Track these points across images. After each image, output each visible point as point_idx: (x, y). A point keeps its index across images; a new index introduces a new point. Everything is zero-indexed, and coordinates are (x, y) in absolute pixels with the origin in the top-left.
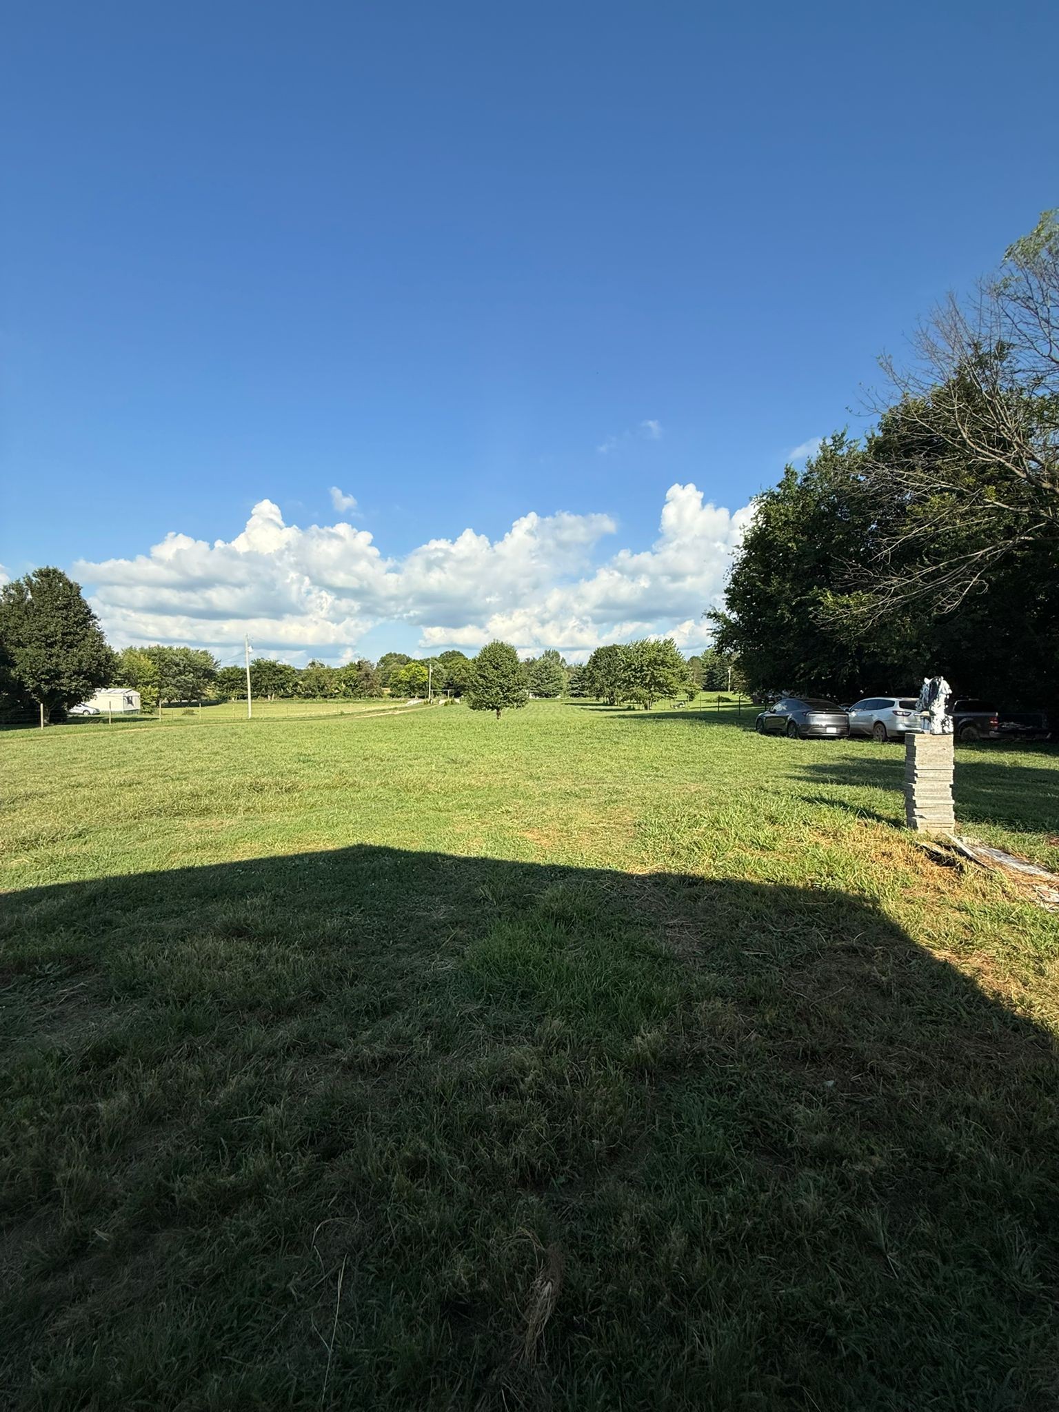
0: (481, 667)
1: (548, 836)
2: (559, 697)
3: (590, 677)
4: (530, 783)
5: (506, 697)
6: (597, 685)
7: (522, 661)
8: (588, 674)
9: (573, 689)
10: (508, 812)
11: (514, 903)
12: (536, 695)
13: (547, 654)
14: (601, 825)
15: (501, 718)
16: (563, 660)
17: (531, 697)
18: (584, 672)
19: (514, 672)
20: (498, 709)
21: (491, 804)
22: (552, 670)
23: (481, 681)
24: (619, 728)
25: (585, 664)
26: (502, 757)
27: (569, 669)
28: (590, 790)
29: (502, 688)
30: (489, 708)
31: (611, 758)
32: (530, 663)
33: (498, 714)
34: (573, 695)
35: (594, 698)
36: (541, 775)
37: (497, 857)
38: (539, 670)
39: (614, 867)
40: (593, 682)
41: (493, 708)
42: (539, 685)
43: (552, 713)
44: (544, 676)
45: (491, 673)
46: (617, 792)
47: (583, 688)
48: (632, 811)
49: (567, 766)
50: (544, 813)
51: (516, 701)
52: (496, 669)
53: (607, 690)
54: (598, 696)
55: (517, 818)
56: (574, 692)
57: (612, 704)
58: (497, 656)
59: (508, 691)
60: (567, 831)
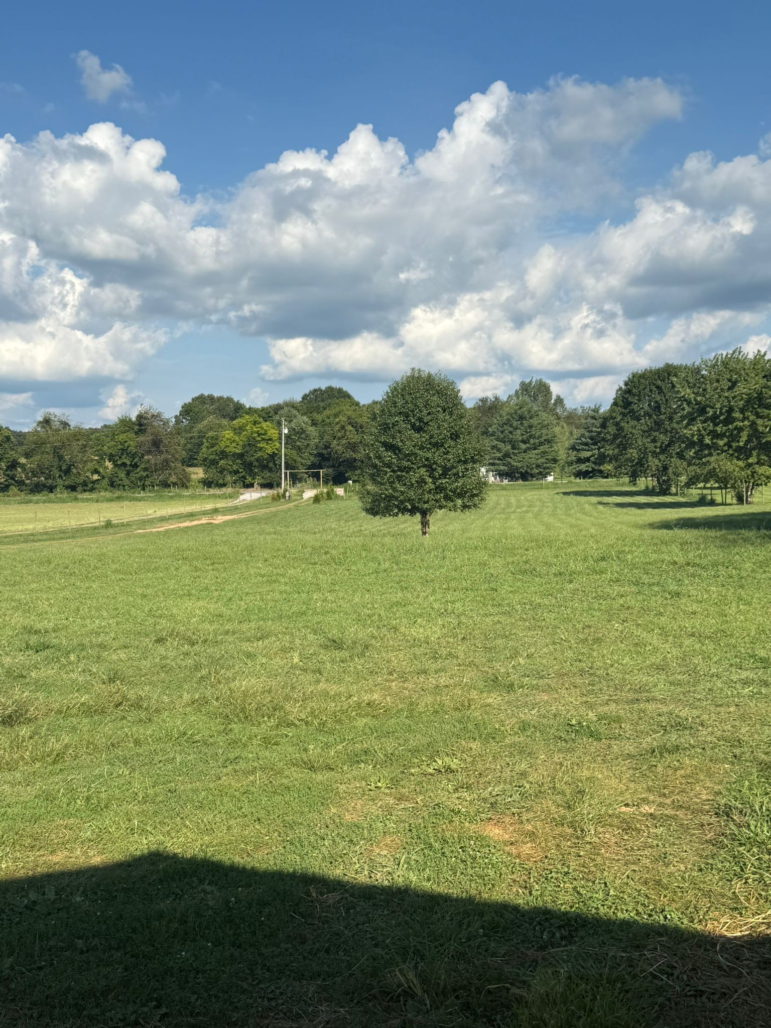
0: (385, 428)
1: (532, 835)
2: (550, 479)
3: (616, 437)
4: (493, 699)
5: (439, 489)
6: (633, 453)
7: (469, 405)
8: (612, 429)
9: (580, 461)
10: (449, 770)
11: (467, 1006)
12: (501, 475)
13: (525, 388)
14: (645, 809)
15: (432, 528)
16: (559, 401)
17: (491, 479)
18: (603, 426)
19: (455, 436)
20: (424, 513)
21: (415, 751)
22: (534, 421)
23: (388, 456)
24: (680, 559)
25: (605, 408)
26: (434, 632)
27: (571, 418)
28: (618, 720)
29: (431, 469)
30: (404, 510)
31: (664, 633)
32: (488, 408)
33: (425, 524)
34: (580, 474)
35: (626, 479)
36: (514, 677)
37: (427, 886)
38: (508, 423)
39: (675, 917)
40: (623, 447)
41: (412, 512)
42: (507, 455)
43: (536, 516)
44: (518, 435)
45: (409, 440)
46: (680, 726)
47: (602, 459)
48: (709, 775)
49: (569, 654)
50: (524, 774)
51: (460, 495)
52: (419, 430)
53: (654, 463)
54: (634, 476)
55: (469, 787)
56: (583, 467)
57: (665, 492)
58: (420, 402)
59: (444, 475)
60: (572, 825)
